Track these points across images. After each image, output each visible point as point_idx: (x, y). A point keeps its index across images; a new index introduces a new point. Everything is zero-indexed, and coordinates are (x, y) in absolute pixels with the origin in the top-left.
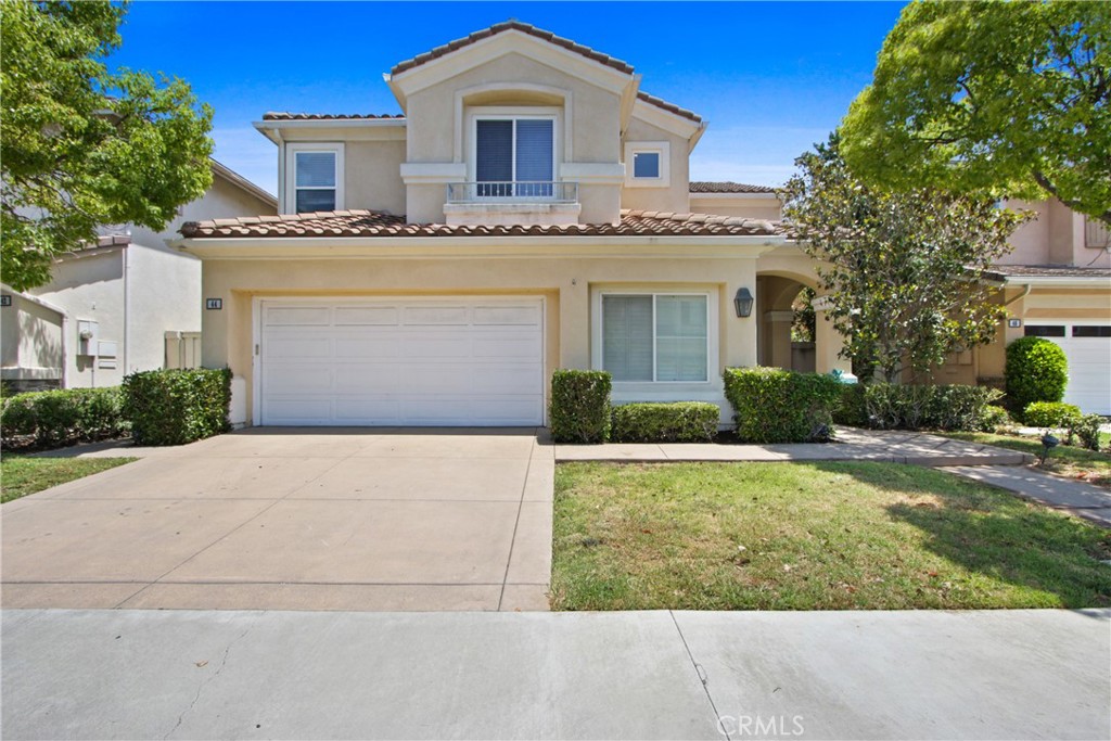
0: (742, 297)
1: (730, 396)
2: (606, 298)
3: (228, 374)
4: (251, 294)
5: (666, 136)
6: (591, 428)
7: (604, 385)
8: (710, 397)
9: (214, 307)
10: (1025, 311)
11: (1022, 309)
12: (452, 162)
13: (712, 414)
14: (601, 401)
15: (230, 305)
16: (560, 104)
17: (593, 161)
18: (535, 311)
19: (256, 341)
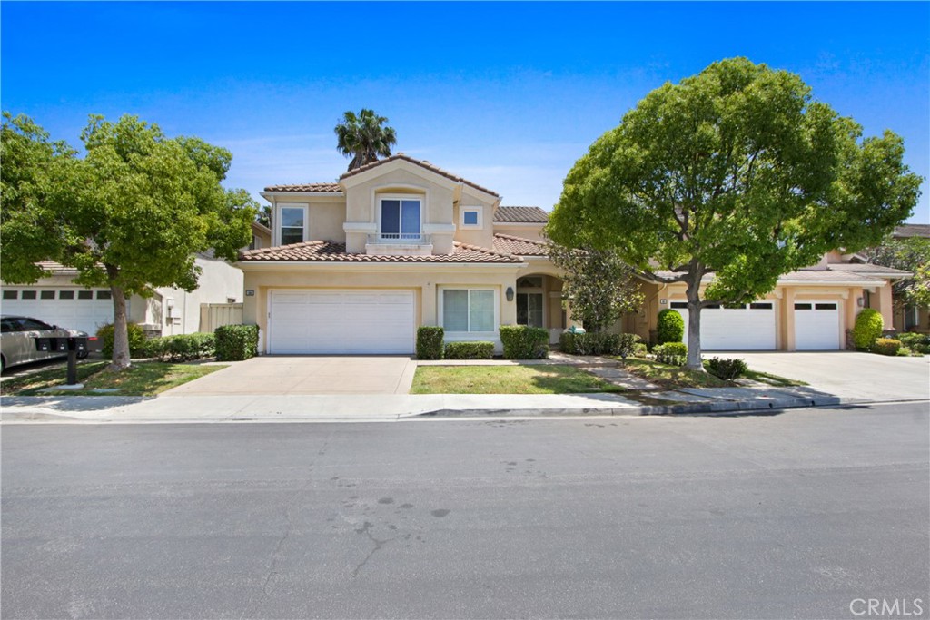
0: (509, 291)
1: (503, 339)
2: (445, 291)
3: (258, 328)
4: (267, 288)
5: (481, 203)
6: (435, 353)
7: (441, 333)
8: (493, 339)
9: (250, 294)
10: (669, 295)
11: (667, 294)
12: (369, 222)
13: (492, 347)
14: (440, 340)
15: (258, 293)
16: (424, 193)
17: (439, 223)
18: (410, 297)
19: (269, 311)
